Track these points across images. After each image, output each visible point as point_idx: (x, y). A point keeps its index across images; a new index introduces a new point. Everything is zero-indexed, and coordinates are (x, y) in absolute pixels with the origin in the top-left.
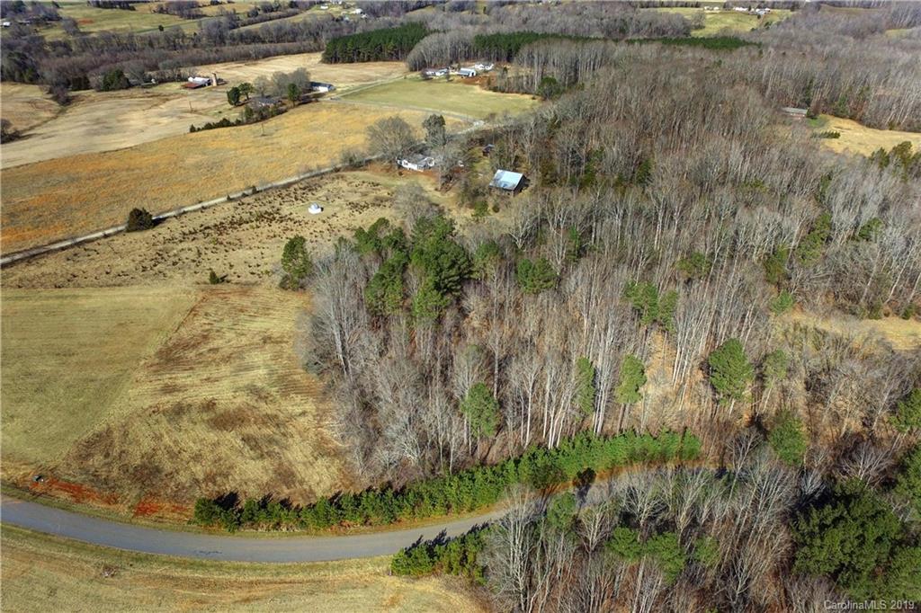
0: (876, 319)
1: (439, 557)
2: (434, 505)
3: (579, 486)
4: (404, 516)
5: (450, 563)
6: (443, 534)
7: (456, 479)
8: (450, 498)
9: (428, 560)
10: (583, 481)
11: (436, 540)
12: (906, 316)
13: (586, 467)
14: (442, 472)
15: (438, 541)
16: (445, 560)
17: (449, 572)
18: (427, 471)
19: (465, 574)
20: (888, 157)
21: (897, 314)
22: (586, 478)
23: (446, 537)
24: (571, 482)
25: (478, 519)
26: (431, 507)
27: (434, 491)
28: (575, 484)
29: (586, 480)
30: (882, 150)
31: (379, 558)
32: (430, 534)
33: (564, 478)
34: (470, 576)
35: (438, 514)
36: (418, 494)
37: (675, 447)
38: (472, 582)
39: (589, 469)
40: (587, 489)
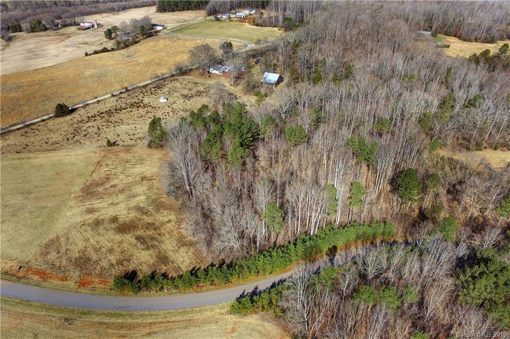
0: (480, 151)
1: (256, 302)
2: (250, 272)
3: (329, 255)
4: (234, 279)
5: (263, 305)
6: (256, 288)
7: (262, 257)
8: (259, 267)
9: (251, 305)
10: (331, 252)
11: (253, 292)
12: (495, 149)
13: (333, 245)
14: (253, 253)
15: (254, 293)
16: (260, 304)
17: (262, 311)
18: (245, 253)
19: (272, 311)
20: (478, 58)
21: (491, 148)
22: (333, 251)
23: (258, 290)
24: (325, 253)
25: (276, 278)
26: (249, 273)
27: (249, 263)
28: (327, 254)
29: (333, 252)
30: (475, 54)
31: (222, 305)
32: (249, 289)
33: (321, 251)
34: (275, 312)
35: (252, 277)
36: (240, 266)
37: (381, 231)
38: (276, 316)
39: (334, 246)
40: (334, 257)
